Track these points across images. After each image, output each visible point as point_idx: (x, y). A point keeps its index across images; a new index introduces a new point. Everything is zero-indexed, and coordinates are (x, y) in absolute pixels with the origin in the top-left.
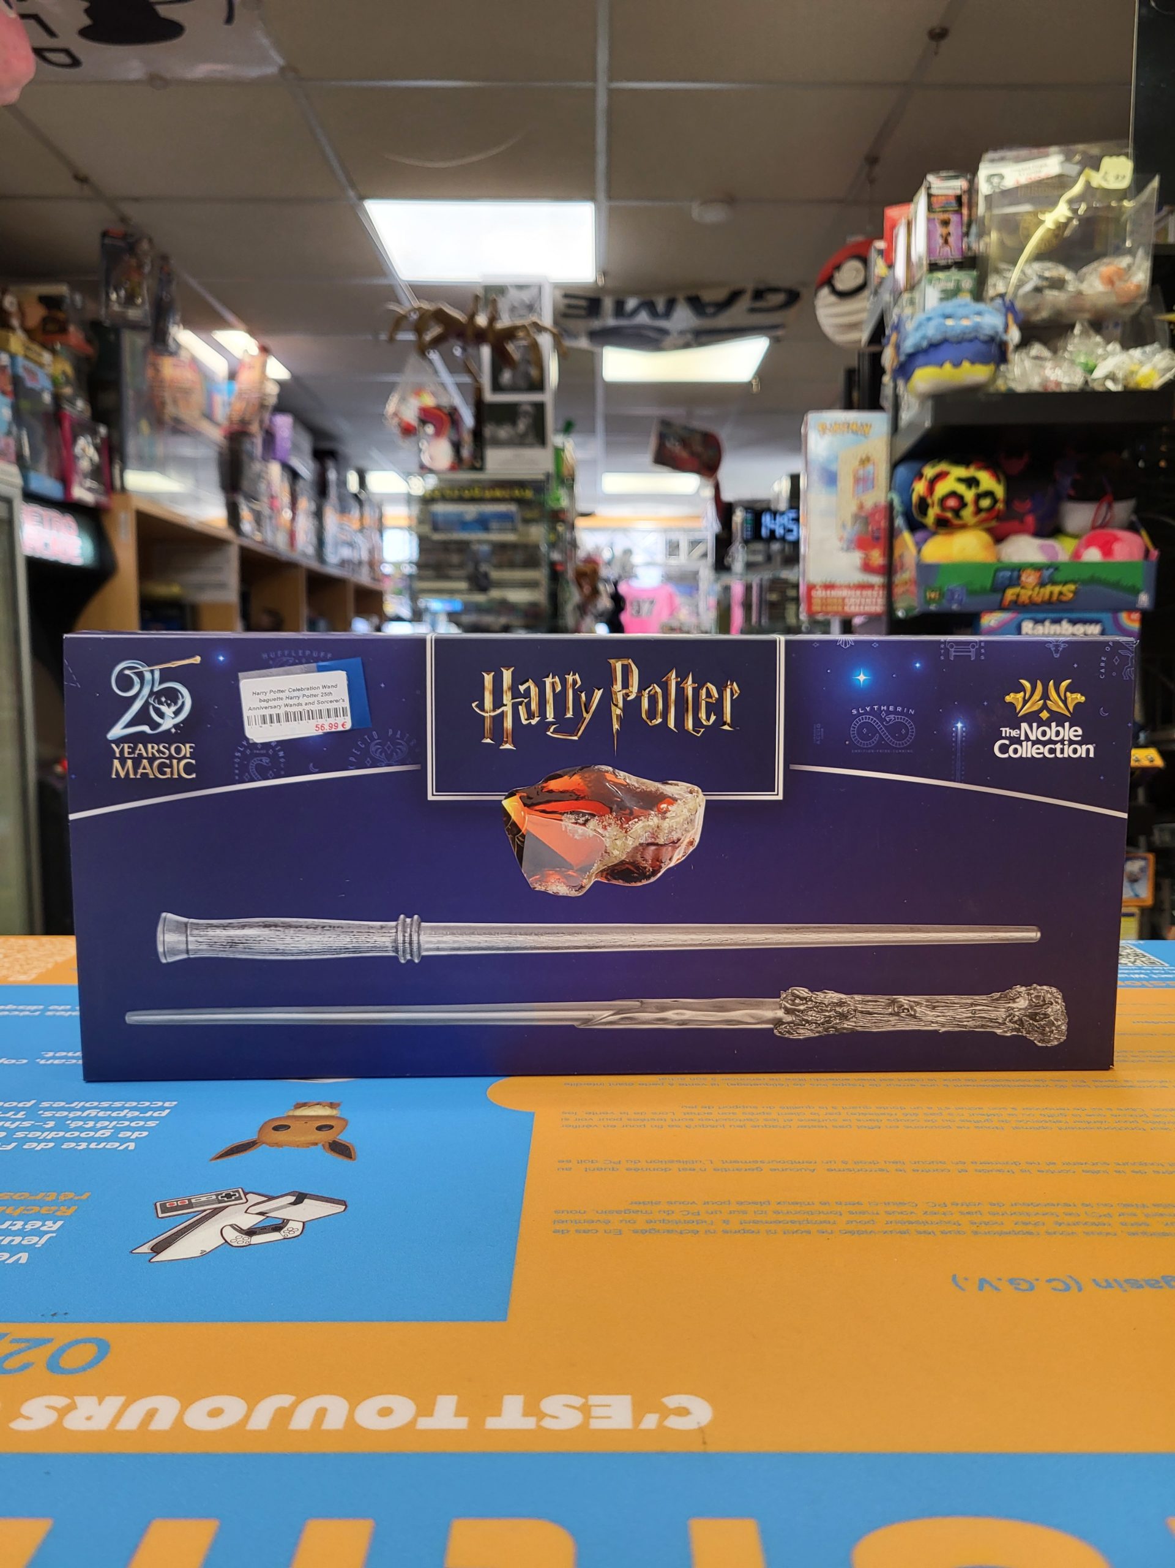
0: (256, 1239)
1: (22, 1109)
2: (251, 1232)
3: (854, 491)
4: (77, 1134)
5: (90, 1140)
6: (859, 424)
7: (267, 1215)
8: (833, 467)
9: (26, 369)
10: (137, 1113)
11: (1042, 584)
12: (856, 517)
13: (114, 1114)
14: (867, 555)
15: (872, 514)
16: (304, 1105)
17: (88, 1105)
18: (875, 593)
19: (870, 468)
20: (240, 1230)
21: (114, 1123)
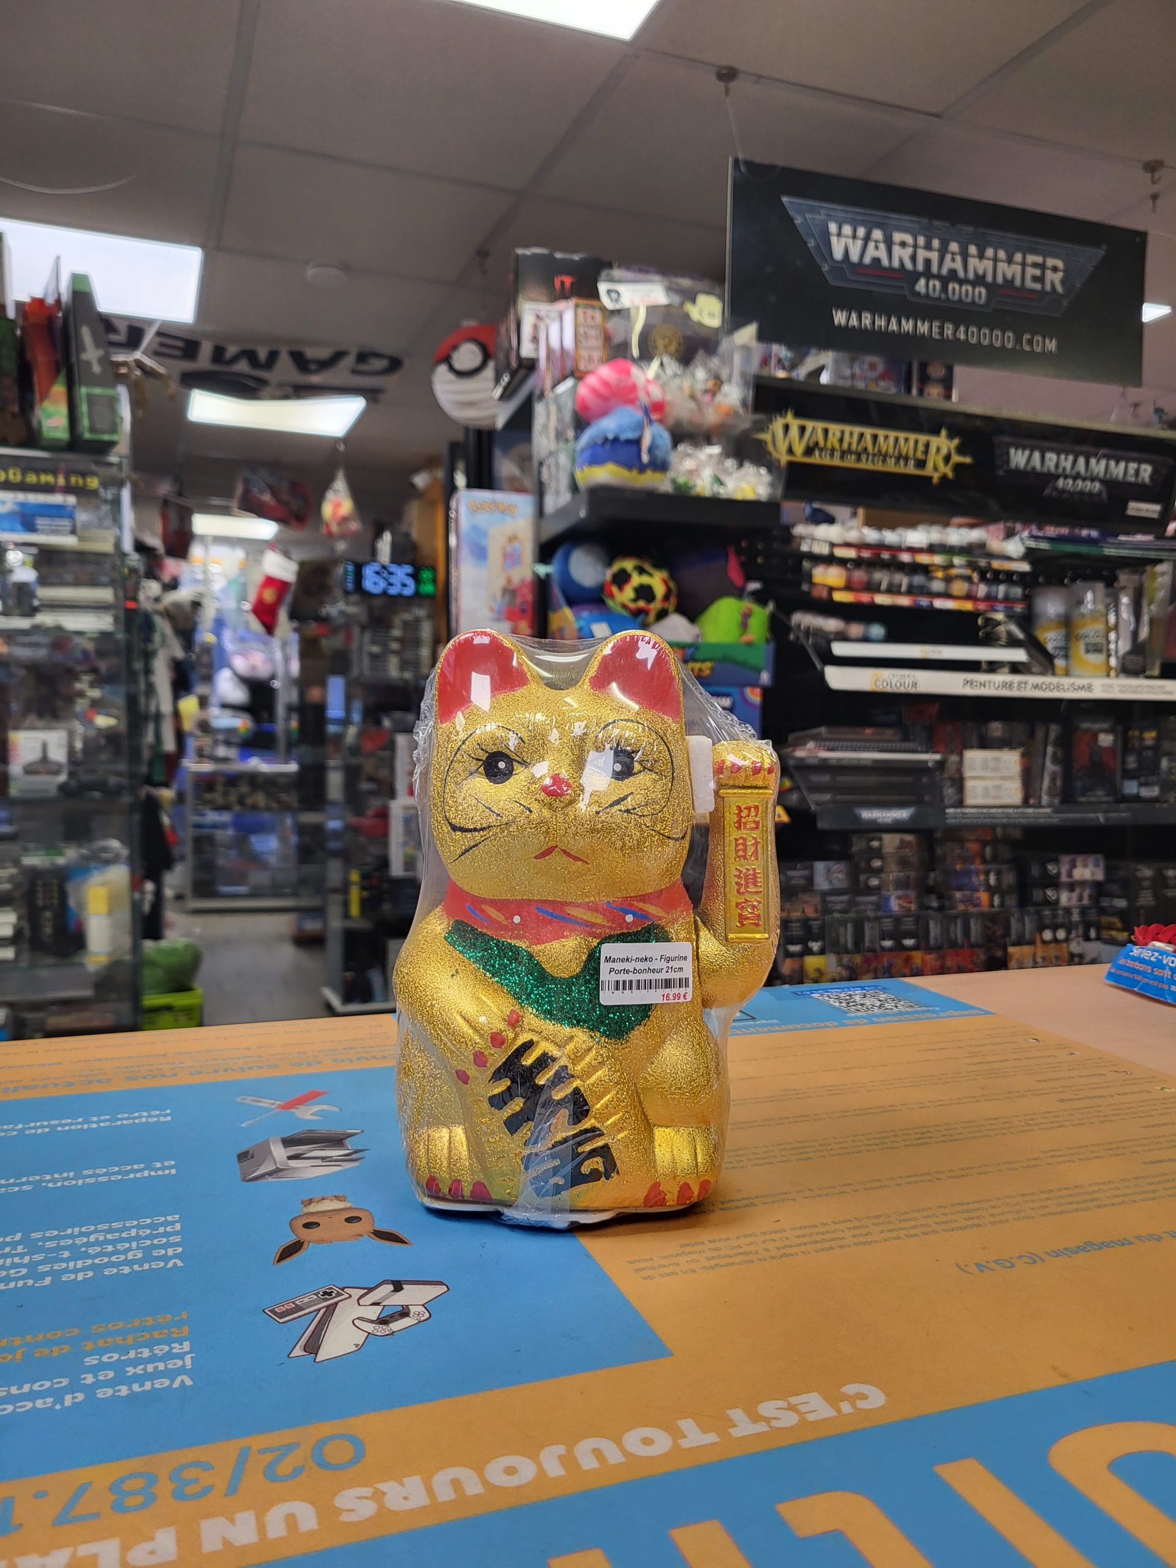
0: (396, 1326)
1: (18, 1243)
2: (383, 1321)
3: (502, 566)
4: (106, 1260)
5: (130, 1263)
6: (506, 505)
7: (383, 1304)
8: (484, 543)
10: (148, 1231)
12: (505, 591)
13: (124, 1235)
14: (516, 625)
15: (519, 588)
16: (310, 1201)
17: (84, 1229)
19: (516, 545)
20: (372, 1322)
21: (134, 1244)
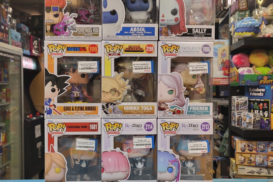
3: (222, 57)
6: (222, 42)
8: (217, 52)
9: (23, 26)
11: (268, 80)
12: (222, 63)
14: (225, 72)
15: (226, 62)
18: (227, 80)
19: (225, 52)
